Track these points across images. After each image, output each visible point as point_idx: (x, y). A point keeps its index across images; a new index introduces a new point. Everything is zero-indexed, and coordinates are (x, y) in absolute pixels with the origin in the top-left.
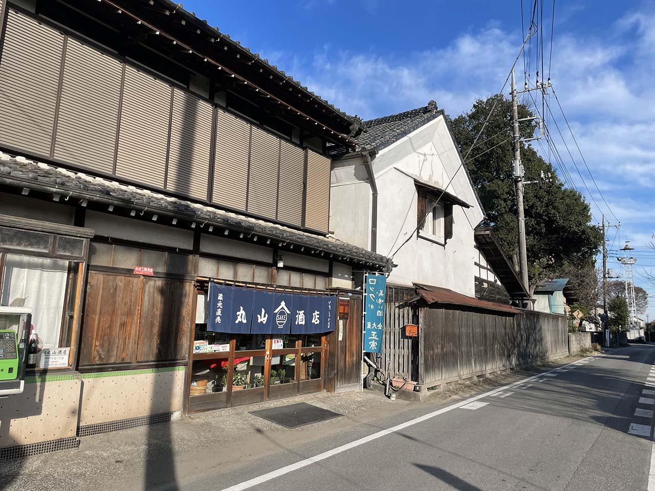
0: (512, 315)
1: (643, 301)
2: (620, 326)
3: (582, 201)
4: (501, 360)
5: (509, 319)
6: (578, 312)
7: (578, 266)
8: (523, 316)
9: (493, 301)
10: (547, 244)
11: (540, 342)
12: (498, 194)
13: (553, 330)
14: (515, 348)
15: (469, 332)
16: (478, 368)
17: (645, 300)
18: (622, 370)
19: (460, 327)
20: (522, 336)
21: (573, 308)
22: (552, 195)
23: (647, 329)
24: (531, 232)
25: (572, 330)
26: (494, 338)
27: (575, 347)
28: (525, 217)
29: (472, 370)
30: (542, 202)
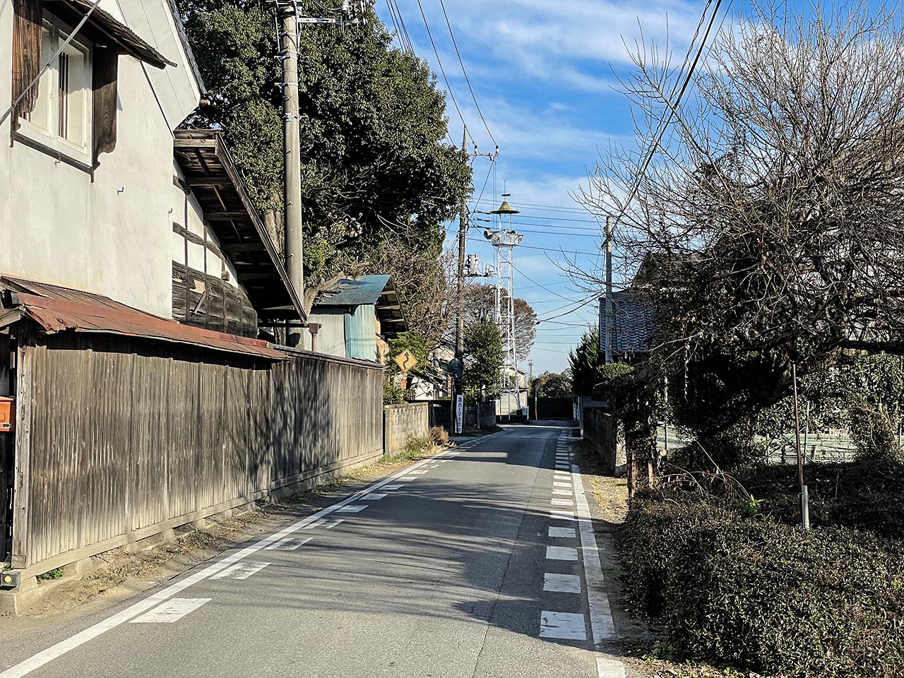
0: (263, 363)
1: (525, 331)
2: (484, 387)
3: (429, 85)
4: (235, 479)
5: (258, 375)
6: (407, 355)
7: (412, 246)
8: (290, 365)
9: (217, 328)
10: (348, 188)
11: (324, 430)
12: (236, 45)
13: (354, 400)
14: (268, 448)
15: (156, 411)
16: (178, 506)
17: (529, 328)
18: (497, 486)
19: (134, 399)
20: (285, 415)
21: (396, 346)
22: (364, 63)
23: (533, 392)
24: (312, 154)
25: (392, 398)
26: (221, 425)
27: (397, 439)
28: (301, 113)
29: (163, 512)
30: (340, 79)
